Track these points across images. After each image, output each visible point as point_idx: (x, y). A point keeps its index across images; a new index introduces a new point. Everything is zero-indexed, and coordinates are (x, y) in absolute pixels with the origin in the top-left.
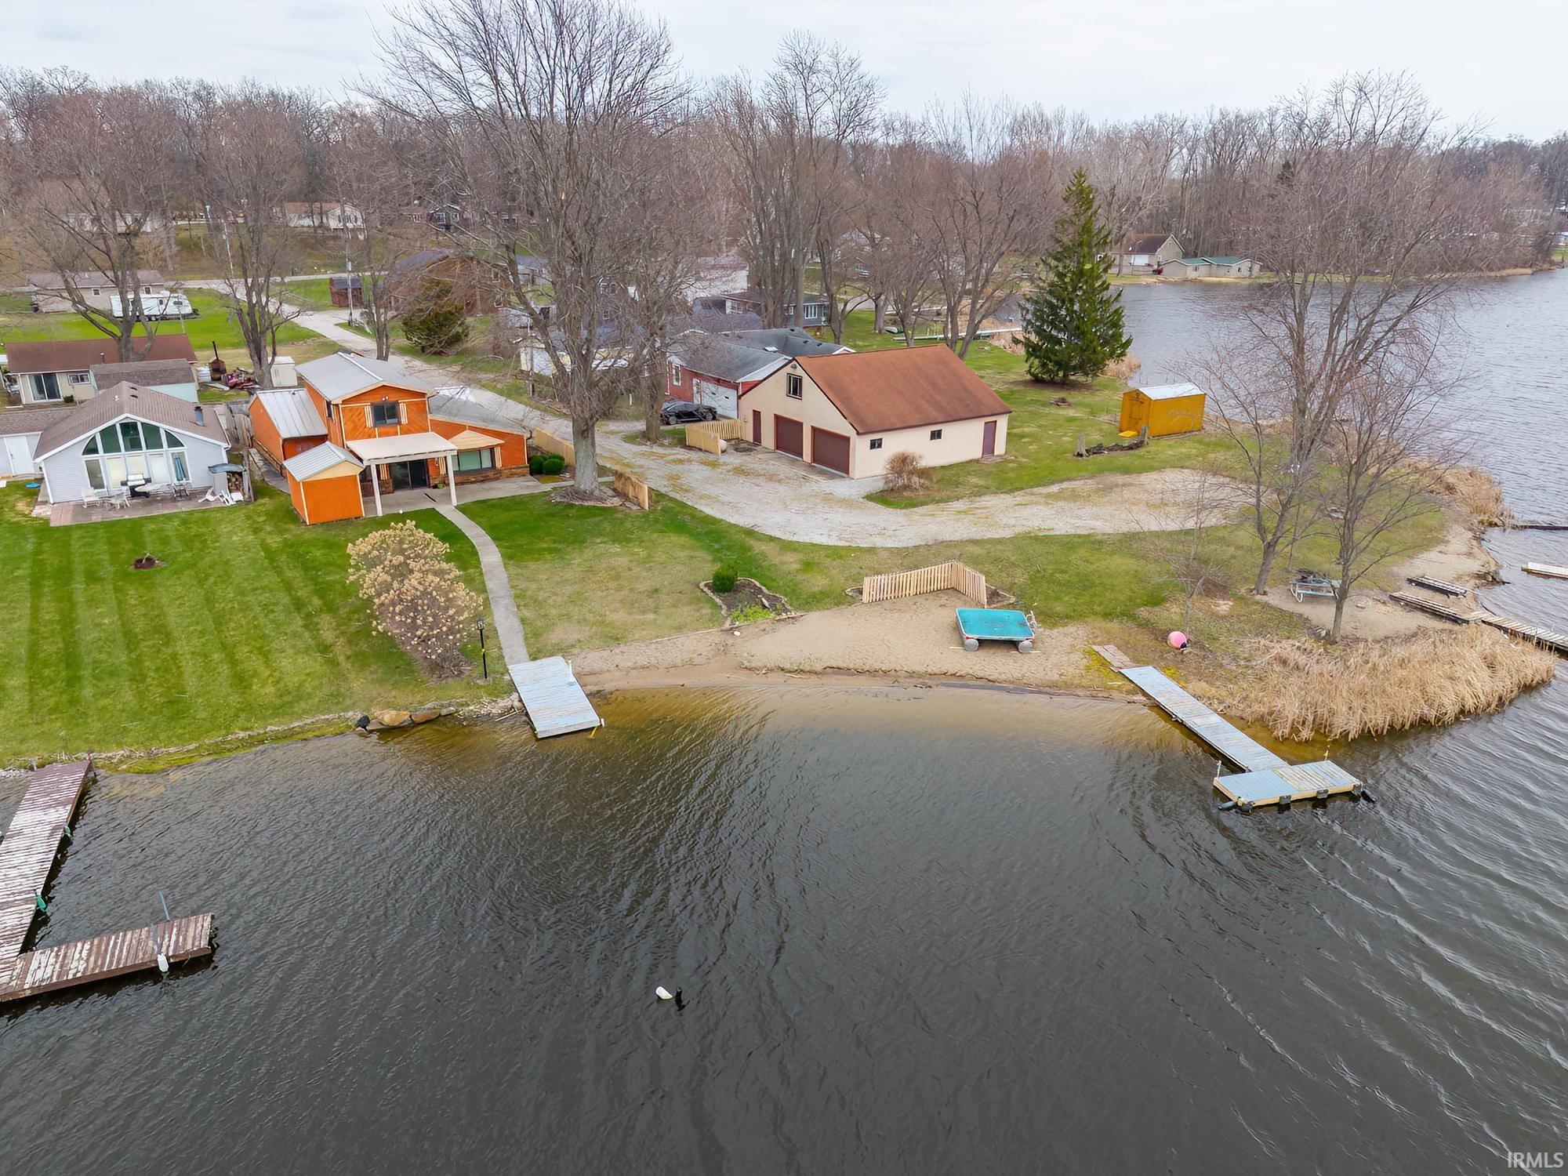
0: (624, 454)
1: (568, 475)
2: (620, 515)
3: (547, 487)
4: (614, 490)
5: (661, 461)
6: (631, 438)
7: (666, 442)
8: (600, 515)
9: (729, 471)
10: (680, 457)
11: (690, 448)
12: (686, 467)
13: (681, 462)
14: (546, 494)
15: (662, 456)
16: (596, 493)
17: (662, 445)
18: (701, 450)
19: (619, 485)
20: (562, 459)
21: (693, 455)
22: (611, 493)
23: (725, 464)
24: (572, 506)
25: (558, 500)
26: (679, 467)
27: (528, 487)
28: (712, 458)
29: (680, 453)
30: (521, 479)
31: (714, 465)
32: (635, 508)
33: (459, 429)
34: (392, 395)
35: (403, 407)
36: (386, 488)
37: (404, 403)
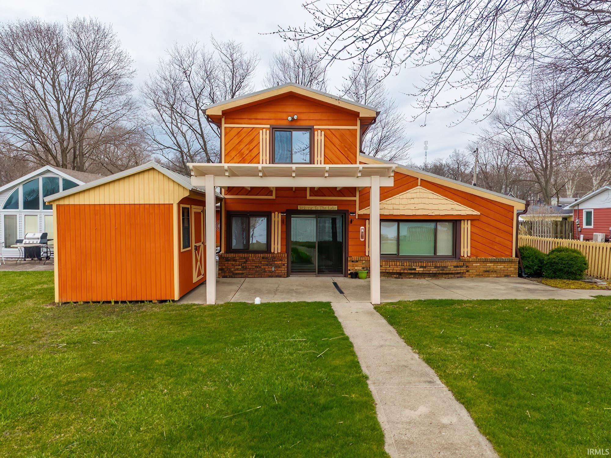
33: (406, 184)
34: (303, 116)
35: (319, 137)
36: (277, 267)
37: (321, 130)
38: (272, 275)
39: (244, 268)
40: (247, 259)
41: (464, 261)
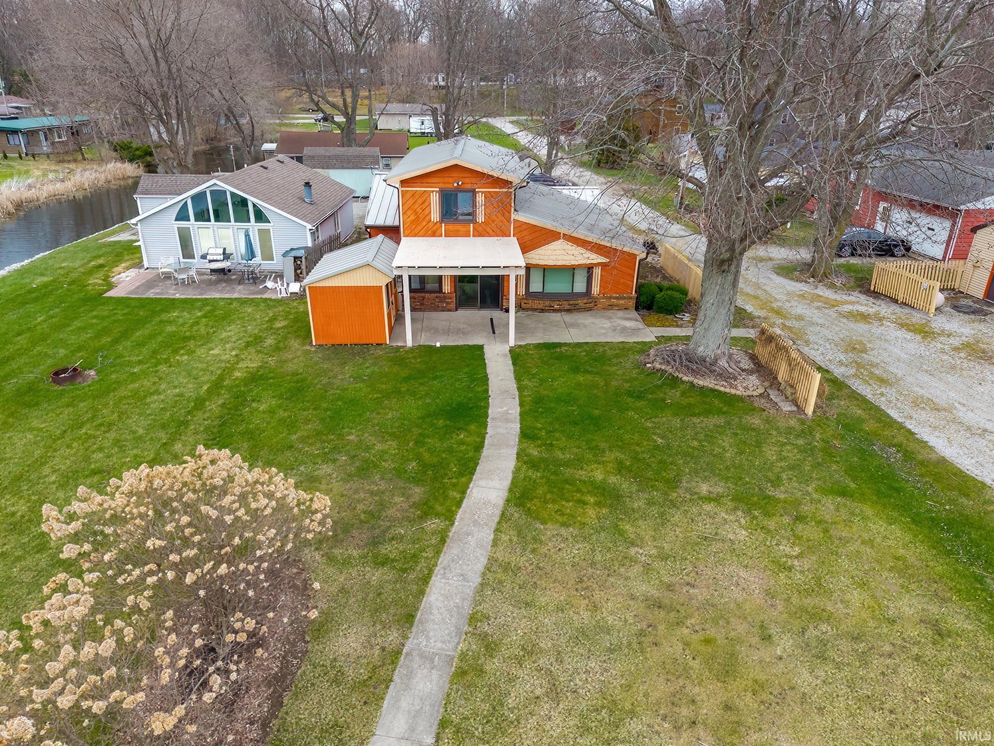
0: (775, 293)
1: (687, 317)
2: (756, 421)
3: (650, 334)
4: (753, 358)
5: (832, 312)
6: (787, 270)
7: (838, 282)
8: (720, 412)
9: (956, 349)
10: (862, 309)
11: (876, 295)
12: (877, 330)
13: (864, 317)
14: (644, 348)
15: (832, 304)
16: (723, 363)
17: (832, 286)
18: (896, 301)
19: (762, 352)
20: (685, 292)
21: (885, 309)
22: (746, 364)
23: (943, 333)
24: (675, 381)
25: (658, 366)
26: (861, 327)
27: (624, 330)
28: (917, 318)
29: (862, 304)
30: (621, 314)
31: (925, 332)
32: (787, 407)
33: (550, 236)
34: (467, 180)
35: (480, 198)
36: (448, 303)
37: (482, 192)
38: (444, 310)
39: (422, 304)
40: (424, 298)
41: (593, 298)
